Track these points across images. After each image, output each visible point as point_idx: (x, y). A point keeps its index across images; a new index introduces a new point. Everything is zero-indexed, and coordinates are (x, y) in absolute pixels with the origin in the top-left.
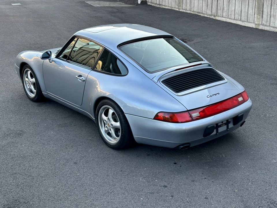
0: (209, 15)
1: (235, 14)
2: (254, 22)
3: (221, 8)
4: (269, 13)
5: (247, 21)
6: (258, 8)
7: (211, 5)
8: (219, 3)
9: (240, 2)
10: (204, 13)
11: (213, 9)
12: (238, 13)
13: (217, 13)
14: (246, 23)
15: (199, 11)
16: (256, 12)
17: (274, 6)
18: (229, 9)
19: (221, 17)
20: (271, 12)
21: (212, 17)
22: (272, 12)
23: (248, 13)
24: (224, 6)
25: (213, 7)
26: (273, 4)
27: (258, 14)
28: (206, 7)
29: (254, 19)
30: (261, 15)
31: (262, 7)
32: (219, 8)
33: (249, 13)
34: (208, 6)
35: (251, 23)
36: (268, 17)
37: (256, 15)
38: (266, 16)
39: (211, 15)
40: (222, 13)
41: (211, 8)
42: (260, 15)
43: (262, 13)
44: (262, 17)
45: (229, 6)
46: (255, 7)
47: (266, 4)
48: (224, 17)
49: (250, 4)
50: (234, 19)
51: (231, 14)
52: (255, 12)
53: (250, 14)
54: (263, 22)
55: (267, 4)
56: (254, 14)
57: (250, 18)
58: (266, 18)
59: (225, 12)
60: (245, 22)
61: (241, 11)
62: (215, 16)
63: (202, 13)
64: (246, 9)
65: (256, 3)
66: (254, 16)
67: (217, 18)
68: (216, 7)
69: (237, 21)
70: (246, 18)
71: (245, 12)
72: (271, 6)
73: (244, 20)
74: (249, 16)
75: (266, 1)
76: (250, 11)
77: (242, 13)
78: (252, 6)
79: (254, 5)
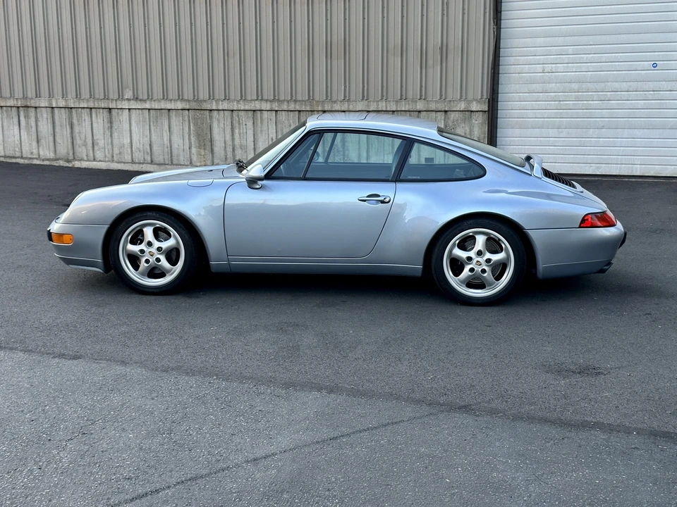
0: (48, 160)
1: (132, 151)
2: (191, 163)
3: (85, 141)
4: (229, 142)
5: (172, 163)
6: (198, 136)
7: (51, 138)
8: (79, 133)
9: (143, 126)
10: (30, 156)
11: (57, 145)
12: (142, 149)
13: (73, 154)
14: (169, 167)
15: (9, 153)
16: (193, 143)
17: (240, 129)
18: (114, 142)
19: (88, 160)
20: (233, 139)
21: (62, 163)
22: (237, 141)
23: (171, 147)
24: (95, 138)
25: (58, 140)
26: (236, 124)
27: (199, 147)
28: (34, 144)
29: (190, 157)
30: (208, 147)
31: (209, 133)
32: (78, 142)
33: (175, 146)
34: (43, 142)
35: (181, 165)
36: (228, 149)
37: (194, 150)
38: (223, 149)
39: (58, 159)
40: (91, 152)
41: (52, 144)
42: (204, 149)
43: (210, 144)
44: (212, 151)
45: (111, 136)
46: (189, 135)
47: (219, 125)
48: (100, 161)
49: (175, 128)
50: (133, 162)
51: (120, 153)
52: (190, 143)
53: (178, 149)
54: (215, 161)
55: (222, 125)
56: (190, 148)
57: (178, 156)
58: (223, 153)
59: (103, 150)
60: (167, 164)
61: (150, 145)
62: (68, 161)
63: (22, 157)
64: (165, 139)
65: (192, 125)
66: (190, 152)
67: (77, 164)
68: (70, 140)
69: (141, 166)
70: (166, 157)
71: (164, 145)
72: (232, 128)
73: (162, 161)
74: (175, 153)
75: (218, 120)
76: (177, 142)
77: (155, 148)
78: (181, 133)
79: (187, 129)
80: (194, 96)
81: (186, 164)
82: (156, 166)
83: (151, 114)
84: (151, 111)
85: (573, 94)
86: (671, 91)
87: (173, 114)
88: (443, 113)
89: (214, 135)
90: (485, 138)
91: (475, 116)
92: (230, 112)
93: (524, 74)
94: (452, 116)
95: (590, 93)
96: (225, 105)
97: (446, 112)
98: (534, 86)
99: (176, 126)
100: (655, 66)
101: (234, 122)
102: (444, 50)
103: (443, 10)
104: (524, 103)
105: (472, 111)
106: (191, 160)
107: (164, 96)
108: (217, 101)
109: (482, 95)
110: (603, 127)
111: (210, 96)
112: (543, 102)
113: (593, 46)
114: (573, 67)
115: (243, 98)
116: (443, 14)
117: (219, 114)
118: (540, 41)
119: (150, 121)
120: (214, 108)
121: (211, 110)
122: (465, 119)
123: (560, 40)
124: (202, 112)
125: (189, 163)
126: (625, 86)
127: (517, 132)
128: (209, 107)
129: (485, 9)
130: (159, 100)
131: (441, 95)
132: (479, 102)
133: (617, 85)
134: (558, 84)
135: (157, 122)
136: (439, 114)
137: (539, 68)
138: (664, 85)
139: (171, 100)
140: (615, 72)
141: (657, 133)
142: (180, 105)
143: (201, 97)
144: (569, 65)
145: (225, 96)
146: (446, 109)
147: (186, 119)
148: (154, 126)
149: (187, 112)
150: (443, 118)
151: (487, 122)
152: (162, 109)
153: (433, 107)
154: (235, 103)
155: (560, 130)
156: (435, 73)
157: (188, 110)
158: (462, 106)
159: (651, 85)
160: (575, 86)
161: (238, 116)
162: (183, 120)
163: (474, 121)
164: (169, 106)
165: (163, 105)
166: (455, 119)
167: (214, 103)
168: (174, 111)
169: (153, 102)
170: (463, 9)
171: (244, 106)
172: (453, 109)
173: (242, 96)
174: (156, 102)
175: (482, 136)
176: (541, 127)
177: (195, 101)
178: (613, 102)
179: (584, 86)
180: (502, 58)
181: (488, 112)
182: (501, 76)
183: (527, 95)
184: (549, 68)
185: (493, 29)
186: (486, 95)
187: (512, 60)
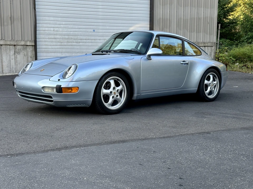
85: (66, 40)
86: (100, 40)
88: (13, 46)
90: (34, 57)
91: (28, 48)
93: (46, 31)
94: (18, 47)
95: (73, 40)
97: (15, 45)
98: (50, 36)
100: (94, 31)
102: (12, 19)
104: (47, 43)
105: (27, 45)
109: (31, 39)
110: (78, 53)
112: (55, 43)
113: (72, 22)
114: (65, 29)
116: (11, 3)
118: (52, 18)
122: (24, 49)
123: (60, 19)
126: (84, 37)
127: (45, 54)
129: (30, 3)
131: (12, 38)
132: (30, 41)
133: (82, 37)
134: (60, 36)
136: (11, 46)
137: (52, 29)
138: (97, 38)
140: (81, 32)
144: (64, 29)
146: (15, 44)
150: (13, 48)
151: (34, 50)
153: (9, 43)
156: (8, 28)
158: (23, 43)
159: (93, 38)
160: (67, 37)
163: (28, 50)
166: (20, 49)
170: (20, 2)
172: (18, 44)
175: (32, 56)
176: (55, 53)
178: (81, 43)
179: (70, 37)
180: (37, 24)
181: (35, 46)
182: (37, 31)
183: (48, 39)
184: (56, 29)
185: (34, 11)
186: (33, 39)
187: (41, 25)
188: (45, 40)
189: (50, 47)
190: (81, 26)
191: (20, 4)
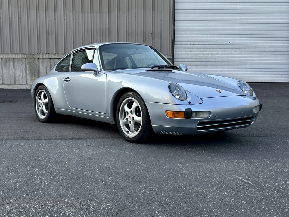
2: (27, 83)
5: (15, 84)
6: (31, 70)
14: (14, 86)
16: (28, 74)
23: (15, 76)
27: (32, 76)
30: (37, 76)
31: (37, 69)
33: (17, 75)
35: (21, 85)
37: (28, 77)
42: (35, 77)
43: (38, 74)
46: (26, 70)
47: (43, 65)
52: (26, 74)
53: (19, 77)
55: (45, 65)
56: (26, 76)
57: (19, 80)
60: (12, 85)
61: (2, 75)
64: (11, 72)
65: (27, 65)
66: (26, 79)
70: (12, 81)
71: (10, 75)
72: (50, 67)
73: (9, 83)
74: (17, 79)
75: (43, 63)
76: (18, 73)
77: (5, 77)
78: (21, 69)
79: (24, 67)
80: (29, 52)
81: (24, 84)
82: (6, 85)
83: (3, 61)
84: (3, 59)
85: (202, 53)
87: (16, 60)
89: (40, 70)
92: (49, 59)
93: (183, 45)
95: (208, 53)
96: (47, 56)
98: (187, 50)
99: (18, 66)
100: (230, 43)
101: (52, 64)
102: (153, 35)
103: (153, 19)
104: (183, 56)
106: (27, 82)
107: (11, 52)
108: (43, 54)
109: (169, 53)
110: (213, 65)
111: (38, 52)
112: (191, 56)
113: (208, 35)
114: (201, 43)
115: (57, 53)
116: (153, 20)
117: (43, 60)
119: (2, 64)
120: (41, 57)
121: (38, 58)
123: (196, 33)
124: (33, 59)
125: (25, 84)
126: (220, 50)
128: (38, 57)
129: (170, 19)
130: (8, 54)
132: (168, 55)
133: (217, 50)
134: (196, 49)
135: (6, 64)
137: (189, 43)
138: (234, 50)
139: (16, 54)
140: (216, 45)
141: (232, 67)
142: (21, 56)
143: (33, 52)
145: (47, 52)
147: (24, 62)
148: (4, 66)
149: (25, 59)
152: (9, 58)
154: (53, 55)
155: (197, 66)
157: (25, 58)
159: (229, 50)
160: (202, 50)
161: (54, 61)
162: (22, 63)
164: (14, 56)
165: (10, 56)
167: (41, 55)
168: (17, 59)
169: (4, 55)
170: (161, 19)
171: (58, 56)
173: (56, 52)
174: (6, 55)
177: (30, 54)
178: (216, 56)
179: (206, 50)
180: (175, 39)
181: (172, 59)
182: (175, 45)
183: (184, 53)
184: (192, 43)
185: (173, 27)
186: (171, 53)
187: (178, 39)
188: (181, 54)
189: (186, 60)
190: (217, 39)
191: (161, 21)
